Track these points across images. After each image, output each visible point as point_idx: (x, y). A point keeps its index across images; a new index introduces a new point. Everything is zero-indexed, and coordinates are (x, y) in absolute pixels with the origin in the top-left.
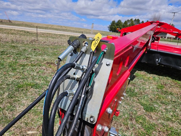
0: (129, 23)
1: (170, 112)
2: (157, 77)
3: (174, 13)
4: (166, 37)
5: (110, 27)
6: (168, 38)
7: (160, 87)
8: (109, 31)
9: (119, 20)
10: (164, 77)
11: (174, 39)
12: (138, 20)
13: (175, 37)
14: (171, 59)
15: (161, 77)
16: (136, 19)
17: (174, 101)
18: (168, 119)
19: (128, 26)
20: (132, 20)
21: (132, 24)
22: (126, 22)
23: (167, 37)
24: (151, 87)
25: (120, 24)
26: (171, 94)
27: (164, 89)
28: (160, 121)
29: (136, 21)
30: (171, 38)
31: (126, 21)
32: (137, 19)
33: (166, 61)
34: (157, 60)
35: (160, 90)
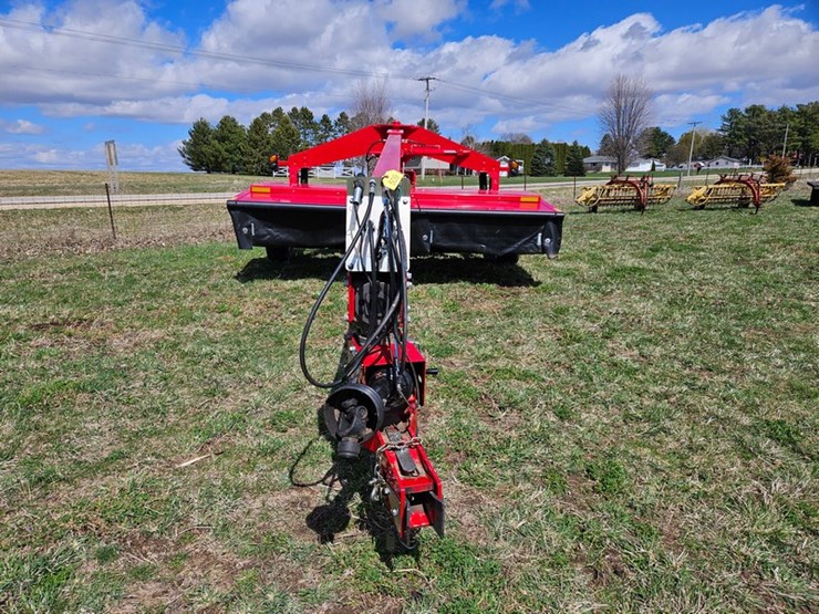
0: (272, 129)
1: (486, 346)
2: (435, 287)
3: (427, 80)
4: (420, 170)
5: (191, 151)
6: (428, 173)
7: (451, 308)
8: (188, 169)
9: (226, 118)
10: (454, 285)
11: (448, 173)
12: (304, 110)
13: (446, 166)
14: (457, 227)
15: (445, 285)
16: (294, 110)
17: (489, 327)
18: (486, 358)
19: (273, 142)
20: (278, 112)
21: (287, 130)
22: (258, 126)
23: (423, 172)
24: (430, 313)
25: (234, 136)
26: (479, 314)
27: (461, 309)
28: (471, 366)
29: (297, 117)
30: (436, 172)
31: (257, 119)
32: (299, 109)
33: (448, 234)
34: (425, 237)
35: (452, 314)
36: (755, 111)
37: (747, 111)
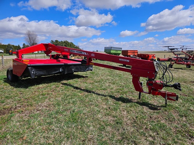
36: (57, 41)
37: (55, 41)
